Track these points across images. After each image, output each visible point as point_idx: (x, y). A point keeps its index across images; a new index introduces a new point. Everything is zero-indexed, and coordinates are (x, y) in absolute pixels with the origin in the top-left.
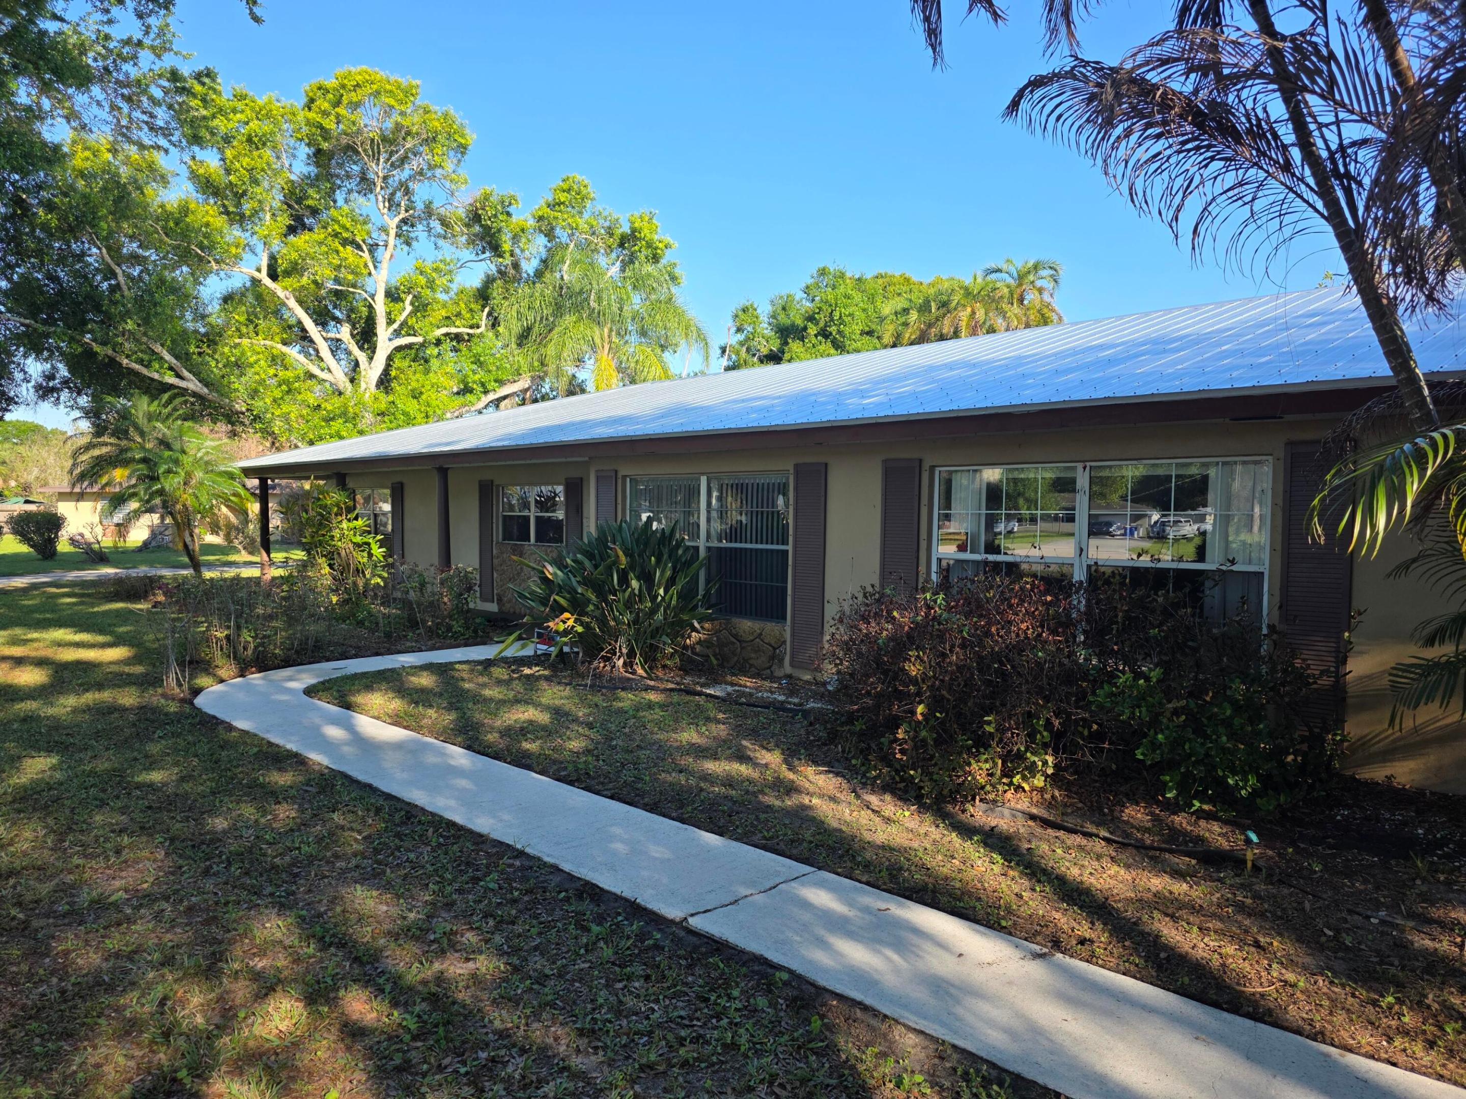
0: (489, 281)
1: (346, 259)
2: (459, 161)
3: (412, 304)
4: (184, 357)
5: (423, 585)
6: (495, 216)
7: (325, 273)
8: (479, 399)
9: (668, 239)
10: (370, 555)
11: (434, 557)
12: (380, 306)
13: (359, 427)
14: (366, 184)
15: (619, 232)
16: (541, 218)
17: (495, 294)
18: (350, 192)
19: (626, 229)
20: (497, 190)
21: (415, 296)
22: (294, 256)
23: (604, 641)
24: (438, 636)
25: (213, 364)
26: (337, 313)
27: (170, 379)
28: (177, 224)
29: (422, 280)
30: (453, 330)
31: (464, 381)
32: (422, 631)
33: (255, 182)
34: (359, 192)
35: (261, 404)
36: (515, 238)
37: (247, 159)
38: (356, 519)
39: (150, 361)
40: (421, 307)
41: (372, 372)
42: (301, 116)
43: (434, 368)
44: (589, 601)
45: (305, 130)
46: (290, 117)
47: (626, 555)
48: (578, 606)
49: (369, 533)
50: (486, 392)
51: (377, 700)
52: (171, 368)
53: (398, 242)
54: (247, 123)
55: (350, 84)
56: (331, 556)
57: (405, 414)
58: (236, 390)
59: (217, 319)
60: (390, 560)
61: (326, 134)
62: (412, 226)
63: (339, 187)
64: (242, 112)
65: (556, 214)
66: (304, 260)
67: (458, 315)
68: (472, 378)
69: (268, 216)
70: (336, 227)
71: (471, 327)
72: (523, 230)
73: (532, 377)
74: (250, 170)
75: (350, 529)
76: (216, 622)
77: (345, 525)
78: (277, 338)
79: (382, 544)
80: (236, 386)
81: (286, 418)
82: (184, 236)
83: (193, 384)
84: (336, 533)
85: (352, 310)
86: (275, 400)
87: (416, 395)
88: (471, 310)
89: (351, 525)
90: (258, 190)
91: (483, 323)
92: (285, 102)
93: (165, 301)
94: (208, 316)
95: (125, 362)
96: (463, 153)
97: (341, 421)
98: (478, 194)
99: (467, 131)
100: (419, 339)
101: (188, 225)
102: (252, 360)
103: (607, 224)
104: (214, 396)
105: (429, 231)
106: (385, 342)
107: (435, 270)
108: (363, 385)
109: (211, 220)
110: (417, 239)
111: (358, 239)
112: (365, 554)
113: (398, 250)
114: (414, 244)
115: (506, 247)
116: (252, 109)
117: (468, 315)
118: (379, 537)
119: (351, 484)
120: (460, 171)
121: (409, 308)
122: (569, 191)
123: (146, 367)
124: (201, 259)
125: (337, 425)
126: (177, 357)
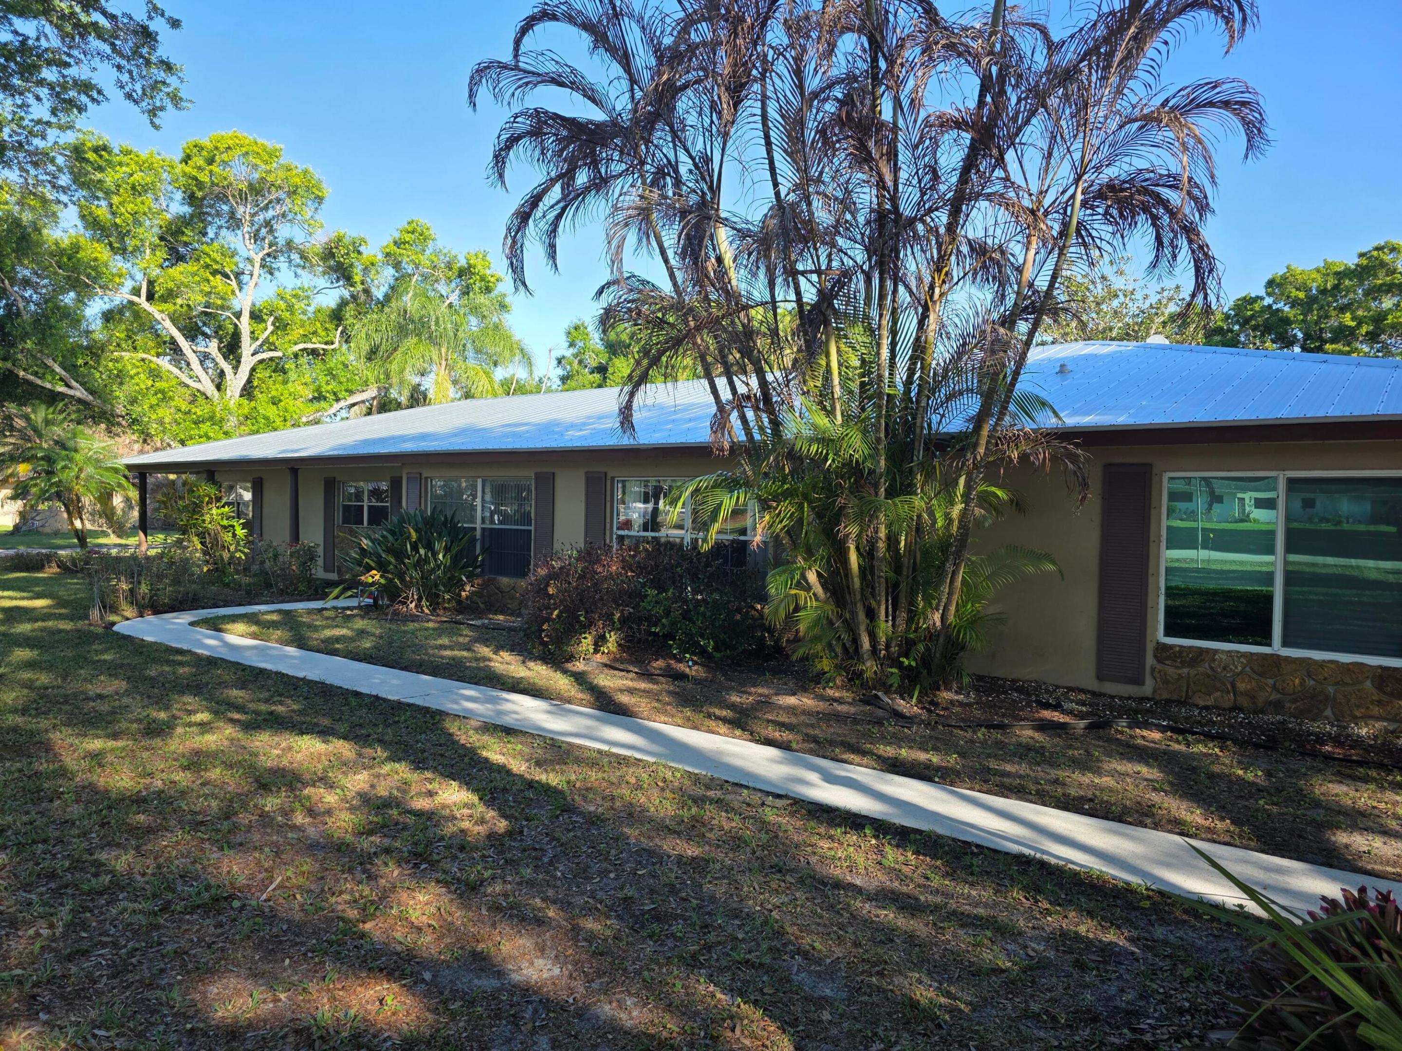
0: (343, 303)
1: (215, 287)
2: (316, 209)
3: (273, 324)
4: (71, 368)
5: (276, 556)
6: (347, 254)
7: (197, 299)
8: (331, 406)
10: (234, 535)
11: (287, 536)
12: (245, 325)
13: (225, 429)
14: (234, 223)
15: (456, 267)
16: (388, 255)
17: (347, 316)
18: (220, 227)
19: (463, 263)
20: (350, 231)
21: (276, 318)
22: (171, 285)
23: (402, 591)
24: (288, 594)
25: (98, 375)
26: (207, 330)
27: (60, 388)
28: (69, 259)
29: (282, 305)
30: (310, 346)
31: (318, 390)
32: (275, 590)
33: (138, 223)
34: (228, 228)
35: (140, 409)
36: (366, 270)
37: (132, 205)
38: (223, 506)
39: (44, 374)
40: (281, 326)
41: (236, 382)
42: (180, 168)
43: (292, 379)
44: (390, 563)
45: (182, 180)
46: (168, 169)
47: (416, 531)
48: (382, 567)
49: (233, 518)
50: (338, 400)
51: (241, 627)
52: (61, 379)
53: (262, 272)
54: (131, 175)
55: (222, 146)
56: (201, 535)
57: (266, 418)
58: (118, 397)
59: (99, 335)
60: (251, 538)
61: (200, 185)
62: (275, 258)
63: (210, 223)
64: (128, 164)
65: (402, 251)
66: (178, 288)
67: (315, 333)
68: (325, 388)
69: (148, 251)
70: (208, 260)
71: (326, 343)
72: (372, 264)
73: (379, 388)
74: (134, 214)
75: (218, 515)
76: (123, 578)
77: (214, 511)
78: (153, 352)
79: (244, 526)
80: (117, 393)
81: (161, 422)
82: (75, 269)
83: (79, 392)
84: (207, 518)
85: (220, 327)
86: (151, 407)
87: (275, 402)
88: (326, 329)
89: (219, 511)
90: (141, 230)
91: (337, 340)
92: (164, 155)
93: (59, 325)
94: (91, 332)
95: (22, 373)
96: (320, 203)
97: (208, 424)
98: (333, 235)
99: (324, 185)
100: (279, 354)
101: (79, 260)
102: (132, 373)
103: (447, 259)
104: (97, 402)
105: (290, 262)
106: (248, 361)
107: (294, 296)
108: (229, 393)
109: (99, 255)
110: (278, 269)
111: (227, 270)
112: (230, 534)
113: (262, 278)
114: (276, 273)
115: (357, 278)
116: (137, 163)
117: (324, 333)
118: (242, 521)
119: (217, 477)
120: (317, 217)
121: (270, 328)
122: (413, 232)
123: (39, 378)
124: (88, 286)
125: (205, 427)
126: (64, 369)
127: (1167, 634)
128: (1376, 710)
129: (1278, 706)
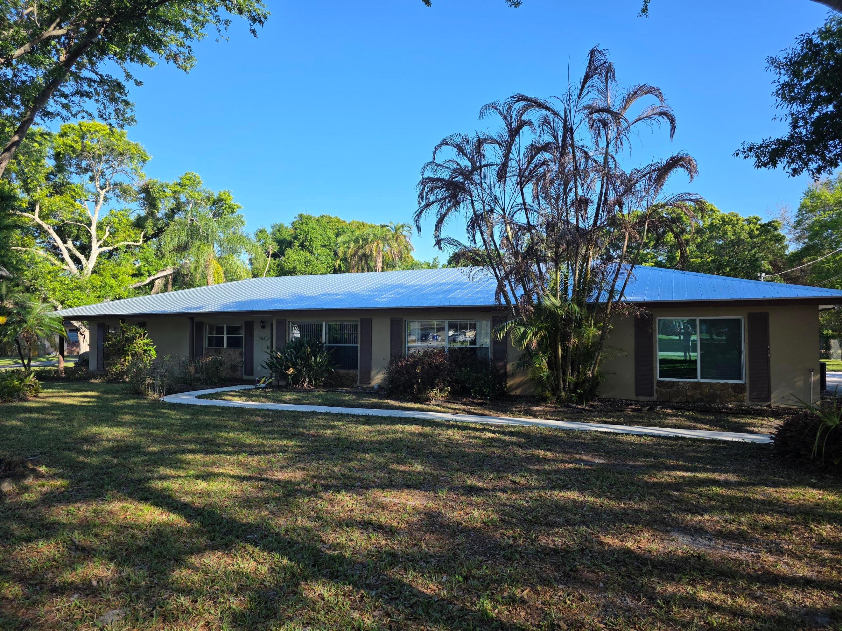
3: (109, 231)
7: (68, 216)
9: (239, 204)
12: (94, 232)
15: (212, 199)
16: (174, 192)
17: (148, 226)
19: (216, 197)
21: (110, 227)
23: (301, 377)
29: (116, 220)
34: (77, 173)
35: (42, 283)
38: (145, 339)
40: (113, 232)
41: (90, 265)
44: (297, 364)
45: (63, 147)
47: (310, 348)
69: (39, 188)
71: (135, 242)
73: (173, 268)
75: (143, 344)
80: (26, 273)
87: (115, 277)
88: (135, 233)
91: (142, 240)
99: (147, 153)
100: (111, 248)
103: (207, 195)
106: (95, 251)
108: (85, 272)
111: (83, 199)
112: (147, 355)
114: (109, 201)
117: (133, 236)
121: (108, 233)
122: (190, 179)
127: (660, 377)
128: (733, 399)
129: (701, 400)
